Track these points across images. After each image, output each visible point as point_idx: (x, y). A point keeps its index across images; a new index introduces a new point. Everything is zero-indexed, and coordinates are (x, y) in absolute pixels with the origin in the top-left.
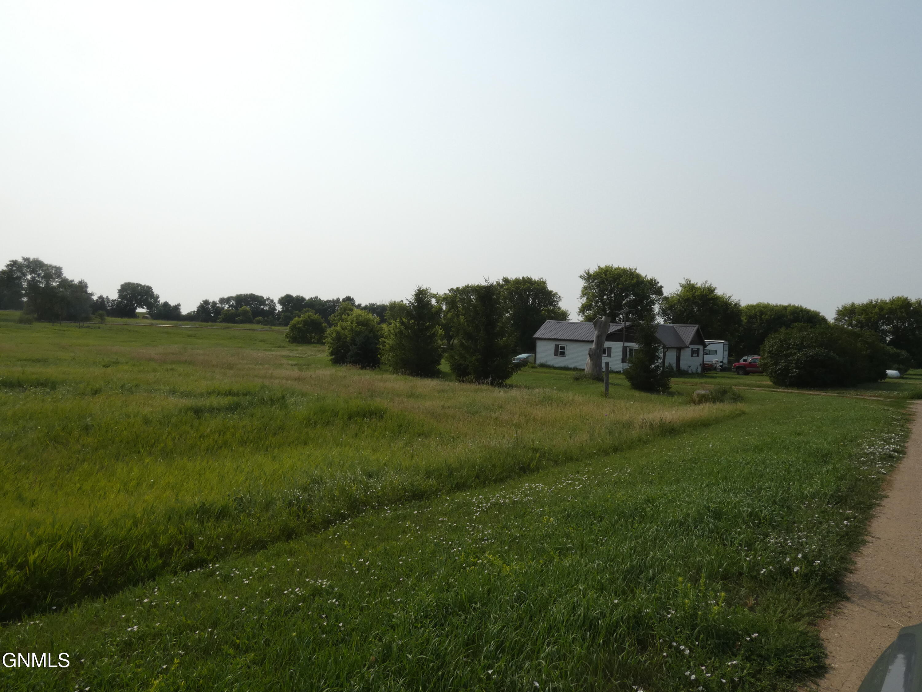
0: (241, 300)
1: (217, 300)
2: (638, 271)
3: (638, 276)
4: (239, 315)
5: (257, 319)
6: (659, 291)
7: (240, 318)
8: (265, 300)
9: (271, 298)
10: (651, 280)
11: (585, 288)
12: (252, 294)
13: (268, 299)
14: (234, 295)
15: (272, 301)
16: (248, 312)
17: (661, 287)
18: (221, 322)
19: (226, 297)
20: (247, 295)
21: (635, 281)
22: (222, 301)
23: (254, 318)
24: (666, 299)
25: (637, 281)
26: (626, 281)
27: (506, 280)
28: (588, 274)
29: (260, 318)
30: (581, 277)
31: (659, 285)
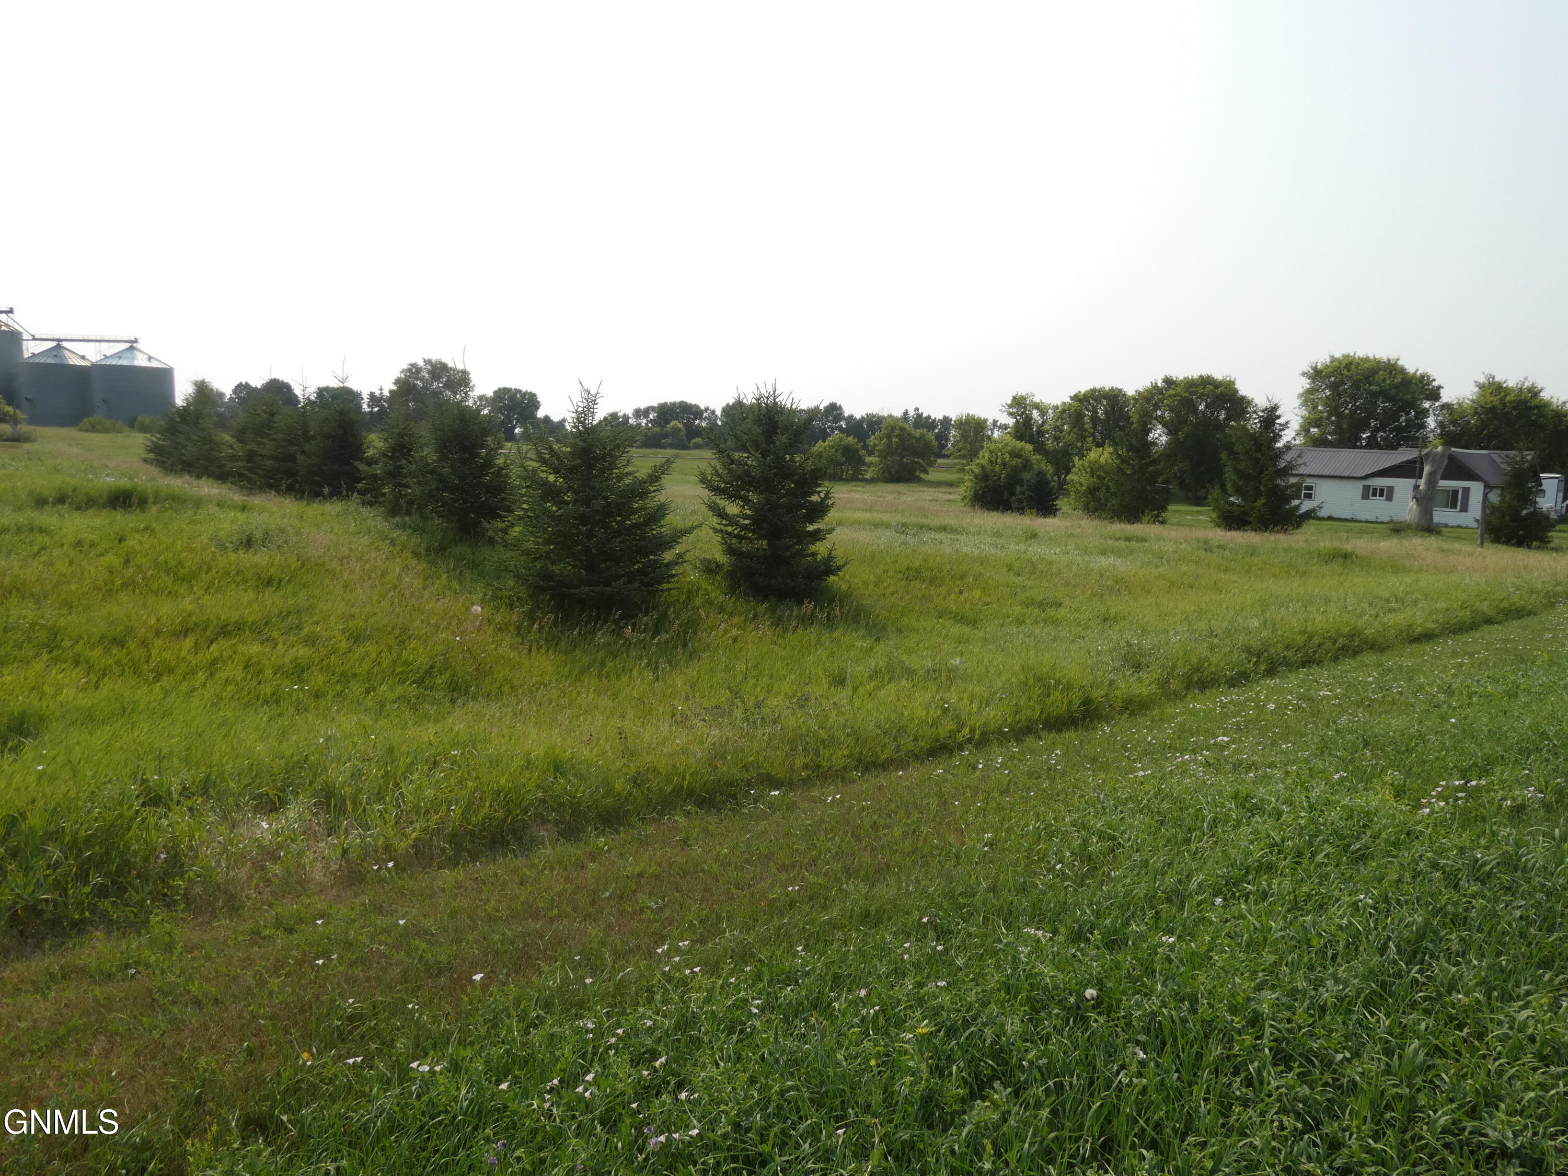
0: (666, 412)
1: (630, 412)
2: (1400, 363)
3: (1403, 371)
4: (665, 436)
5: (694, 441)
6: (1434, 395)
7: (670, 440)
8: (702, 412)
9: (712, 408)
10: (1422, 377)
11: (1309, 392)
12: (682, 402)
13: (707, 409)
14: (655, 404)
15: (713, 412)
16: (680, 430)
17: (1440, 387)
18: (640, 447)
19: (642, 407)
20: (675, 403)
21: (1399, 379)
22: (638, 413)
23: (689, 440)
24: (1447, 406)
25: (1403, 379)
26: (1384, 380)
27: (1169, 382)
28: (1315, 369)
29: (698, 440)
30: (1303, 374)
31: (1435, 384)
